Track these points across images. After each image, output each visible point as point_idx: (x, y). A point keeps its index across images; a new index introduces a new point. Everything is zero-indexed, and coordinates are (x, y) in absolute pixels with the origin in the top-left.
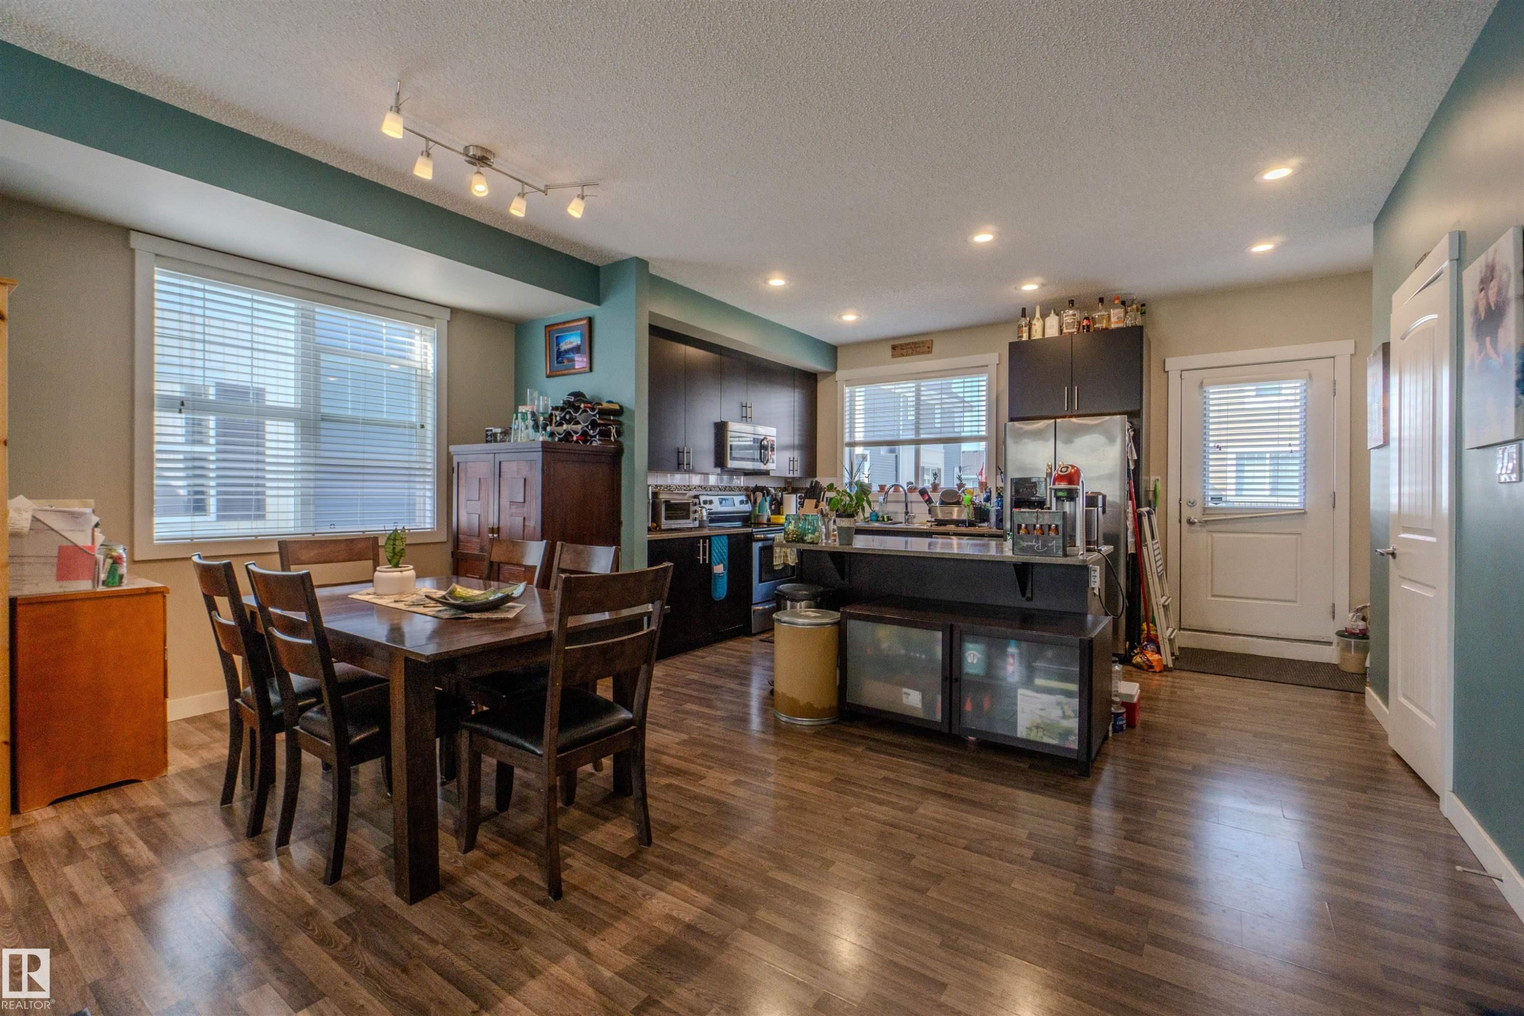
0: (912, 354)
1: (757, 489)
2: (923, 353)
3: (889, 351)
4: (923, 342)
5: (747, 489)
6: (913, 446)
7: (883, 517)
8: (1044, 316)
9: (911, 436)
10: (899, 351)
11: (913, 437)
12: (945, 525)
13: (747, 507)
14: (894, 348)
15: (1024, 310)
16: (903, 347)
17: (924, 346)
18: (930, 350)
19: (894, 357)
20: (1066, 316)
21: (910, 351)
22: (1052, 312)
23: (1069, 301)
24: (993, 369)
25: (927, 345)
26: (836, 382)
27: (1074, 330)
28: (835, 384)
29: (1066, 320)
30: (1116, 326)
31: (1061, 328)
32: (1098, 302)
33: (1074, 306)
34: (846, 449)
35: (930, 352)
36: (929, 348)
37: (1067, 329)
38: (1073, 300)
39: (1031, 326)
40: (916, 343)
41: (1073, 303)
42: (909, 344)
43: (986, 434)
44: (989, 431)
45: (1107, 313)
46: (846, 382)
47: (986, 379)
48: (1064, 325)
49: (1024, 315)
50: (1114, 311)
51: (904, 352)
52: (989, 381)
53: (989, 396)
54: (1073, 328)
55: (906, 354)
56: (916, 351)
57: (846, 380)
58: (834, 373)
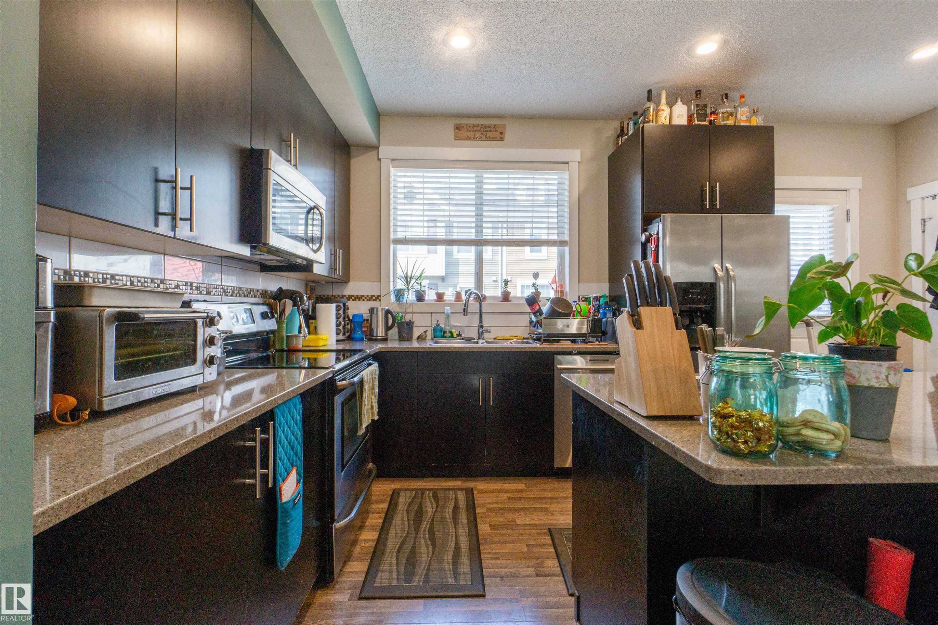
0: (481, 139)
1: (281, 295)
2: (493, 139)
3: (450, 132)
4: (495, 126)
5: (264, 294)
6: (473, 248)
7: (451, 333)
9: (471, 234)
10: (464, 133)
11: (473, 237)
13: (270, 325)
14: (458, 128)
15: (650, 92)
16: (469, 129)
17: (496, 131)
18: (502, 136)
19: (457, 138)
20: (697, 106)
21: (478, 134)
22: (679, 100)
23: (696, 92)
24: (574, 166)
25: (500, 130)
26: (380, 160)
27: (706, 123)
28: (378, 162)
29: (697, 110)
30: (745, 124)
31: (690, 118)
32: (724, 97)
33: (700, 97)
34: (392, 246)
35: (502, 139)
36: (501, 133)
37: (698, 120)
38: (700, 91)
39: (657, 111)
40: (486, 126)
41: (700, 94)
42: (477, 126)
43: (566, 238)
44: (570, 235)
45: (733, 110)
46: (393, 162)
47: (567, 177)
48: (695, 116)
49: (649, 99)
50: (742, 109)
51: (470, 134)
52: (571, 180)
53: (570, 197)
54: (705, 121)
55: (472, 137)
56: (486, 136)
57: (393, 160)
58: (377, 148)
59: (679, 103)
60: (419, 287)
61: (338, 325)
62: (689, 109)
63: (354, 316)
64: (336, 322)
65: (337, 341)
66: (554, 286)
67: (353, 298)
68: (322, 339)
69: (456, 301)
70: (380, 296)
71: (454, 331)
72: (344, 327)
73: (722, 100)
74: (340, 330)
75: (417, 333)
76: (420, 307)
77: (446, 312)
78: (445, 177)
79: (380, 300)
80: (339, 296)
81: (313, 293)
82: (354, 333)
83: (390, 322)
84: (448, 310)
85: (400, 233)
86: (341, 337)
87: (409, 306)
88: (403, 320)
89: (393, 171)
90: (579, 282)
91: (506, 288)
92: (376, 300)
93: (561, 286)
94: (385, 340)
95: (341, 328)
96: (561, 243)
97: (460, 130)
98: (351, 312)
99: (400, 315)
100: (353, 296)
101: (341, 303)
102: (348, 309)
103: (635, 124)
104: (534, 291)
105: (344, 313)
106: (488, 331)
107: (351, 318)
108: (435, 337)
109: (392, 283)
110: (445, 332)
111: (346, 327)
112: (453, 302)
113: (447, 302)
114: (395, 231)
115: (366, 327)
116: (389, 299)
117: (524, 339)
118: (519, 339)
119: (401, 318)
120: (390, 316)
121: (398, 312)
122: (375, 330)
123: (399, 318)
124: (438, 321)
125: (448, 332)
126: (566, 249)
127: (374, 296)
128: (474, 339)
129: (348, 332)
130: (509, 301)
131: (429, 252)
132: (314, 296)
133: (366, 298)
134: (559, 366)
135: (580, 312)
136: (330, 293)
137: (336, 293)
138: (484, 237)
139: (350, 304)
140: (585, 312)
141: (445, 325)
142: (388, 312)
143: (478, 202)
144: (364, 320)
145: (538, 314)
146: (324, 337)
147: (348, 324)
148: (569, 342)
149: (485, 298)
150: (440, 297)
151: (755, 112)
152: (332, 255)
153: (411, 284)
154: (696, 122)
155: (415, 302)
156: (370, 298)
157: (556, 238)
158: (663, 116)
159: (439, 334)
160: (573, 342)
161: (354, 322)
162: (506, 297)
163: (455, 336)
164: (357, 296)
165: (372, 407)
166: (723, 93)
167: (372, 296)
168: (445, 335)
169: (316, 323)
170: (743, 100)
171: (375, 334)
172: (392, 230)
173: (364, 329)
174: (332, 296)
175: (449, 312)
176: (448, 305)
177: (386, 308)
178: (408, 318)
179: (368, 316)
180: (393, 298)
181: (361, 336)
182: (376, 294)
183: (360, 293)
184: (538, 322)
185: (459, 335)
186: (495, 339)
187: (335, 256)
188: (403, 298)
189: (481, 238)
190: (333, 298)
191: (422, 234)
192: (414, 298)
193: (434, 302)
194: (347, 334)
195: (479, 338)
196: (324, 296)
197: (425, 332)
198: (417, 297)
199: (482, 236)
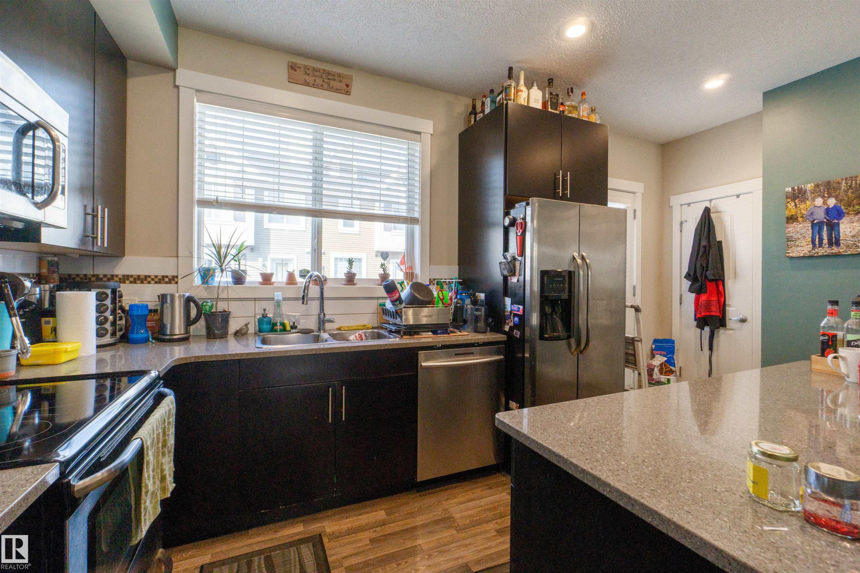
0: (321, 87)
2: (338, 91)
3: (283, 73)
4: (340, 75)
7: (283, 324)
8: (529, 86)
9: (301, 201)
10: (300, 75)
11: (309, 205)
12: (417, 333)
14: (293, 67)
15: (511, 69)
16: (307, 71)
17: (341, 81)
18: (348, 89)
19: (292, 80)
20: (551, 94)
21: (319, 81)
22: (535, 85)
23: (549, 80)
24: (427, 139)
25: (346, 81)
26: (178, 87)
27: (557, 112)
28: (176, 90)
29: (551, 98)
30: (586, 120)
31: (544, 104)
32: (570, 90)
33: (553, 85)
34: (196, 209)
35: (348, 93)
36: (347, 86)
37: (551, 108)
38: (552, 79)
39: (517, 91)
40: (329, 73)
41: (552, 82)
42: (318, 70)
43: (417, 215)
44: (422, 213)
45: (577, 105)
46: (197, 93)
47: (418, 149)
48: (549, 104)
49: (510, 77)
50: (584, 106)
51: (310, 79)
52: (422, 152)
53: (422, 170)
54: (556, 110)
55: (312, 82)
56: (329, 85)
57: (198, 91)
58: (173, 70)
59: (535, 88)
60: (237, 266)
61: (100, 322)
62: (544, 96)
63: (131, 306)
64: (97, 318)
65: (99, 347)
66: (403, 267)
67: (131, 279)
68: (66, 351)
69: (288, 284)
70: (177, 277)
71: (286, 322)
72: (114, 323)
73: (568, 93)
74: (106, 330)
75: (234, 326)
76: (238, 291)
77: (276, 298)
78: (274, 127)
79: (177, 283)
80: (105, 276)
81: (54, 272)
82: (132, 332)
83: (194, 312)
84: (278, 295)
85: (209, 194)
86: (107, 339)
87: (223, 291)
88: (214, 310)
89: (198, 107)
90: (430, 264)
91: (351, 268)
92: (170, 282)
93: (411, 268)
94: (185, 339)
95: (108, 326)
96: (412, 221)
97: (295, 70)
98: (126, 302)
99: (209, 304)
100: (132, 276)
101: (106, 287)
102: (121, 296)
103: (493, 101)
104: (383, 272)
105: (114, 301)
106: (330, 321)
107: (127, 308)
108: (260, 331)
109: (195, 260)
110: (275, 324)
111: (118, 322)
112: (284, 285)
113: (275, 285)
114: (201, 189)
115: (153, 321)
116: (192, 281)
117: (373, 328)
118: (368, 329)
119: (211, 307)
120: (192, 304)
121: (205, 300)
122: (169, 326)
123: (207, 308)
124: (265, 310)
125: (278, 324)
126: (417, 228)
127: (167, 277)
128: (312, 331)
129: (120, 330)
130: (355, 284)
131: (236, 219)
132: (56, 276)
133: (153, 279)
134: (423, 364)
135: (442, 300)
136: (89, 272)
137: (101, 270)
138: (324, 207)
139: (124, 288)
140: (447, 300)
141: (274, 314)
142: (189, 300)
143: (317, 163)
144: (151, 311)
145: (398, 302)
146: (69, 347)
147: (121, 318)
148: (430, 333)
149: (326, 280)
150: (267, 279)
151: (593, 110)
152: (86, 214)
153: (226, 263)
154: (550, 110)
155: (231, 285)
156: (161, 280)
157: (404, 214)
158: (522, 98)
159: (266, 327)
160: (435, 332)
161: (132, 316)
162: (350, 279)
163: (288, 328)
164: (139, 276)
165: (163, 479)
166: (569, 87)
167: (164, 277)
168: (275, 328)
169: (55, 322)
170: (584, 97)
171: (168, 332)
172: (196, 186)
173: (149, 324)
174: (93, 276)
175: (280, 298)
176: (279, 289)
177: (187, 294)
178: (221, 306)
179: (156, 305)
180: (197, 280)
181: (144, 335)
182: (171, 273)
183: (142, 273)
184: (397, 312)
185: (293, 327)
186: (339, 329)
187: (95, 216)
188: (213, 279)
189: (321, 208)
190: (94, 279)
191: (240, 196)
192: (230, 279)
193: (258, 285)
194: (119, 334)
195: (319, 330)
196: (78, 275)
197: (246, 325)
198: (233, 277)
199: (322, 205)
